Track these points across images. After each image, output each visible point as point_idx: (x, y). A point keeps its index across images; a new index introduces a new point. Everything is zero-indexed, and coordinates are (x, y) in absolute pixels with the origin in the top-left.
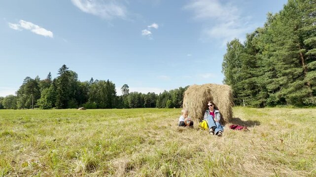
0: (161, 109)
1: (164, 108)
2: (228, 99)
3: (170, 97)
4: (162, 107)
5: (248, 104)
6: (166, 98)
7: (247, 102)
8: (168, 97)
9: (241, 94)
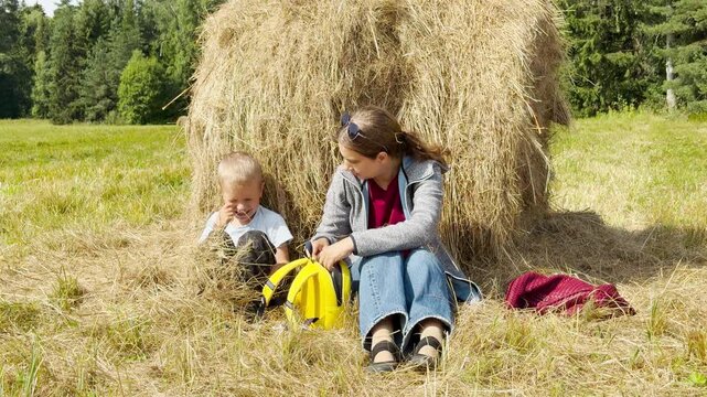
0: (76, 129)
1: (99, 117)
2: (519, 89)
3: (149, 32)
4: (78, 116)
5: (698, 95)
6: (117, 39)
7: (688, 80)
8: (135, 34)
9: (658, 18)
